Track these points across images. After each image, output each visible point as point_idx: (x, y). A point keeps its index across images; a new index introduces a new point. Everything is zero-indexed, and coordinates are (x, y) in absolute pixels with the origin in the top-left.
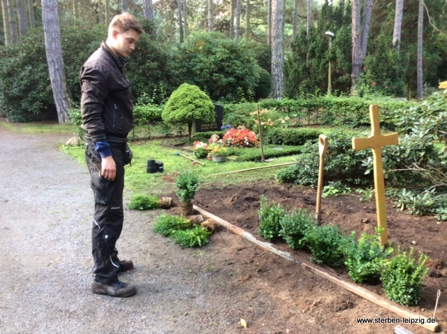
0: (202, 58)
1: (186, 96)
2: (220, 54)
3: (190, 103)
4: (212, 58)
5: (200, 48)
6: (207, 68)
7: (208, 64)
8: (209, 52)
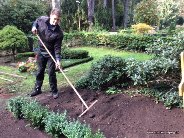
0: (16, 11)
1: (9, 33)
2: (27, 9)
3: (12, 37)
4: (22, 11)
5: (15, 5)
6: (20, 16)
7: (20, 14)
8: (20, 8)
